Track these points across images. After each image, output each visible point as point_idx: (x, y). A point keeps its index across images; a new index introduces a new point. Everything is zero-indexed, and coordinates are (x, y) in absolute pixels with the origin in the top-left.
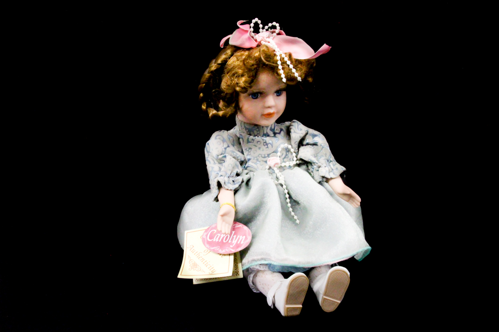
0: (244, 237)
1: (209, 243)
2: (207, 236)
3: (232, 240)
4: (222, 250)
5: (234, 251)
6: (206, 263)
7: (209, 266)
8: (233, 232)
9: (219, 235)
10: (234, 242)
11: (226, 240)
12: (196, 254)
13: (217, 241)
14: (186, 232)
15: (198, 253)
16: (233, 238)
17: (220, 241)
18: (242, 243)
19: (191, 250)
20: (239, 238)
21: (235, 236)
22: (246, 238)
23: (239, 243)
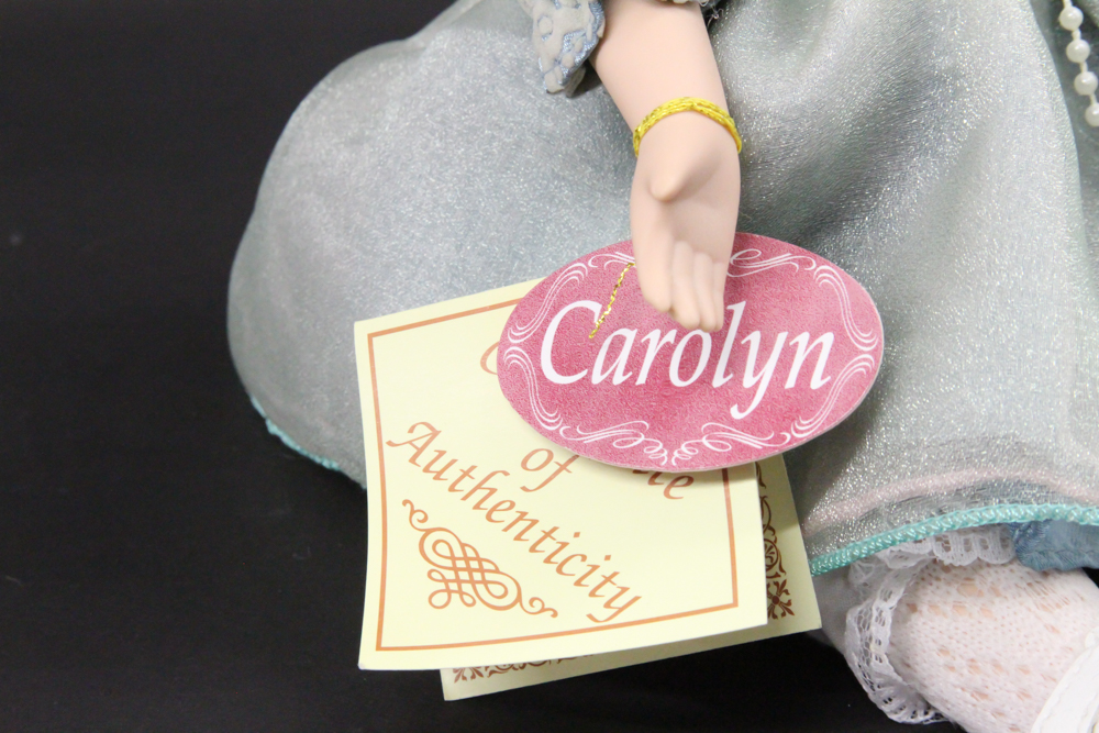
0: (827, 339)
1: (556, 398)
2: (533, 347)
3: (736, 365)
4: (671, 446)
5: (758, 444)
6: (549, 546)
7: (576, 568)
8: (738, 309)
9: (630, 335)
10: (758, 379)
11: (685, 371)
12: (467, 485)
13: (619, 379)
14: (362, 329)
15: (478, 475)
16: (740, 351)
17: (642, 379)
18: (816, 382)
19: (423, 460)
20: (788, 353)
21: (754, 338)
22: (843, 351)
23: (790, 383)
